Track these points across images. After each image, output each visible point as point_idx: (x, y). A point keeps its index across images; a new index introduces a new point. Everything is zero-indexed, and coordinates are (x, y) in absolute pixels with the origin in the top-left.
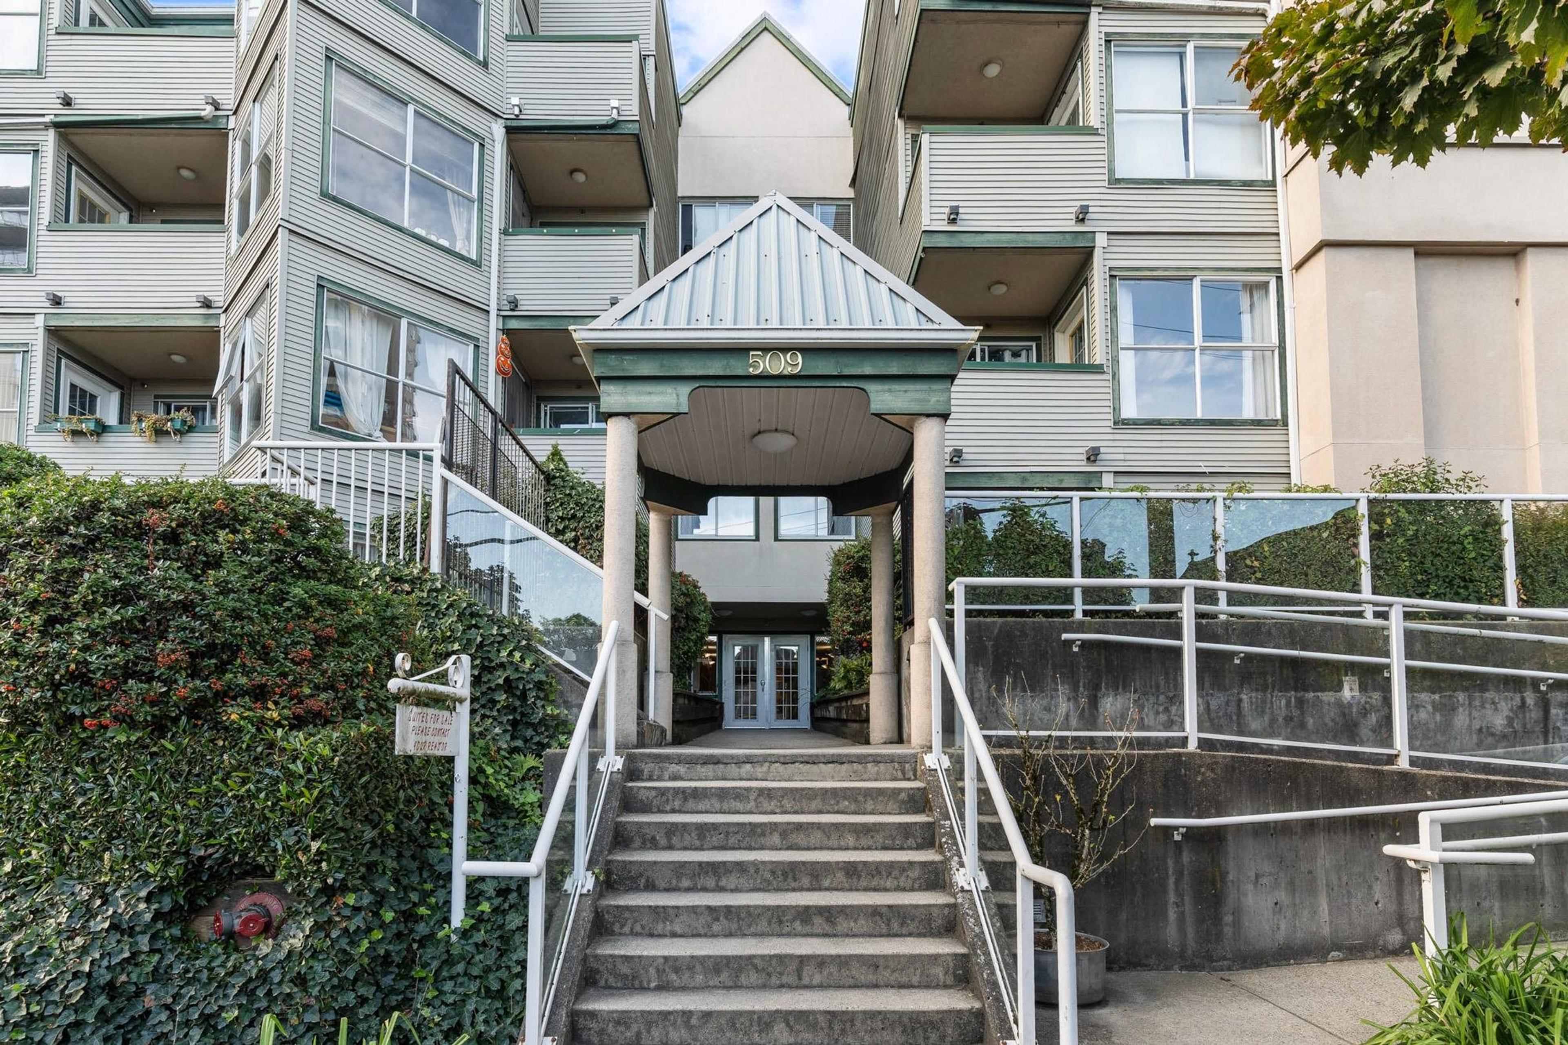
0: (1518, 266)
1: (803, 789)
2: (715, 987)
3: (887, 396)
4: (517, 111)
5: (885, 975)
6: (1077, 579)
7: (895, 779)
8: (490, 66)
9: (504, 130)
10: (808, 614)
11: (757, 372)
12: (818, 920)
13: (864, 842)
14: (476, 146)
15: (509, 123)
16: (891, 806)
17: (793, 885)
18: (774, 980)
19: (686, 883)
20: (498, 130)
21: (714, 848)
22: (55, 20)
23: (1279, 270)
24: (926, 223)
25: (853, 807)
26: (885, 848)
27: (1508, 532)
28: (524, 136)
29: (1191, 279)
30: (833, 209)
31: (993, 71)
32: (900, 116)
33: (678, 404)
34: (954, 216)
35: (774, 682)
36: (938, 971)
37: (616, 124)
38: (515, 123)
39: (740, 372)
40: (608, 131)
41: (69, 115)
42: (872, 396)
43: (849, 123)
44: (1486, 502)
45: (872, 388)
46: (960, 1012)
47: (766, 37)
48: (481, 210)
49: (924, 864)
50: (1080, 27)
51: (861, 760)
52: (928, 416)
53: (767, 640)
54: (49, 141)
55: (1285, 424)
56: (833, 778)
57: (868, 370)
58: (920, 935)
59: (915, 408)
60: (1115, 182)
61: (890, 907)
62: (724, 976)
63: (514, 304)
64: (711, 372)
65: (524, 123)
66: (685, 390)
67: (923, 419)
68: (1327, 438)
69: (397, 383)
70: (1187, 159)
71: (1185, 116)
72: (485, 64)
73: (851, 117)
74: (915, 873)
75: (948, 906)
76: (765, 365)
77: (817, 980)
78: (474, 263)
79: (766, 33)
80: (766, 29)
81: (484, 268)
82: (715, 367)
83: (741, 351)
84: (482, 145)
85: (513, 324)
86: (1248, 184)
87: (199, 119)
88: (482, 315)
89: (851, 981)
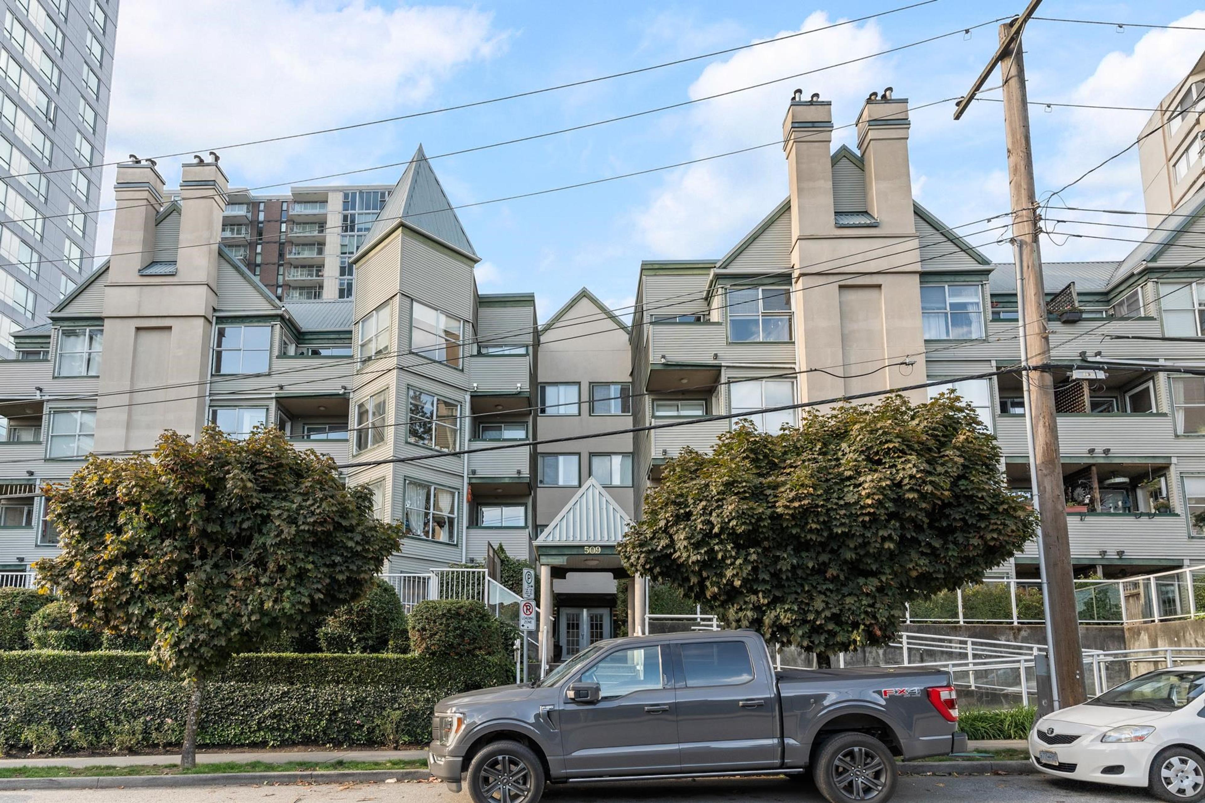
4: (476, 389)
8: (464, 371)
9: (470, 398)
10: (608, 597)
11: (587, 553)
14: (459, 407)
15: (472, 394)
20: (468, 398)
22: (276, 352)
24: (653, 455)
28: (478, 397)
30: (620, 387)
31: (685, 381)
33: (563, 562)
34: (665, 452)
35: (589, 634)
37: (519, 393)
38: (475, 395)
39: (582, 553)
40: (516, 396)
41: (282, 393)
43: (628, 343)
47: (585, 301)
48: (461, 433)
53: (585, 611)
54: (273, 405)
63: (474, 472)
65: (479, 394)
66: (565, 558)
69: (430, 513)
72: (462, 370)
73: (630, 340)
76: (589, 551)
78: (458, 456)
79: (584, 297)
81: (462, 458)
82: (574, 552)
83: (582, 546)
84: (461, 406)
85: (474, 481)
87: (339, 395)
88: (460, 479)
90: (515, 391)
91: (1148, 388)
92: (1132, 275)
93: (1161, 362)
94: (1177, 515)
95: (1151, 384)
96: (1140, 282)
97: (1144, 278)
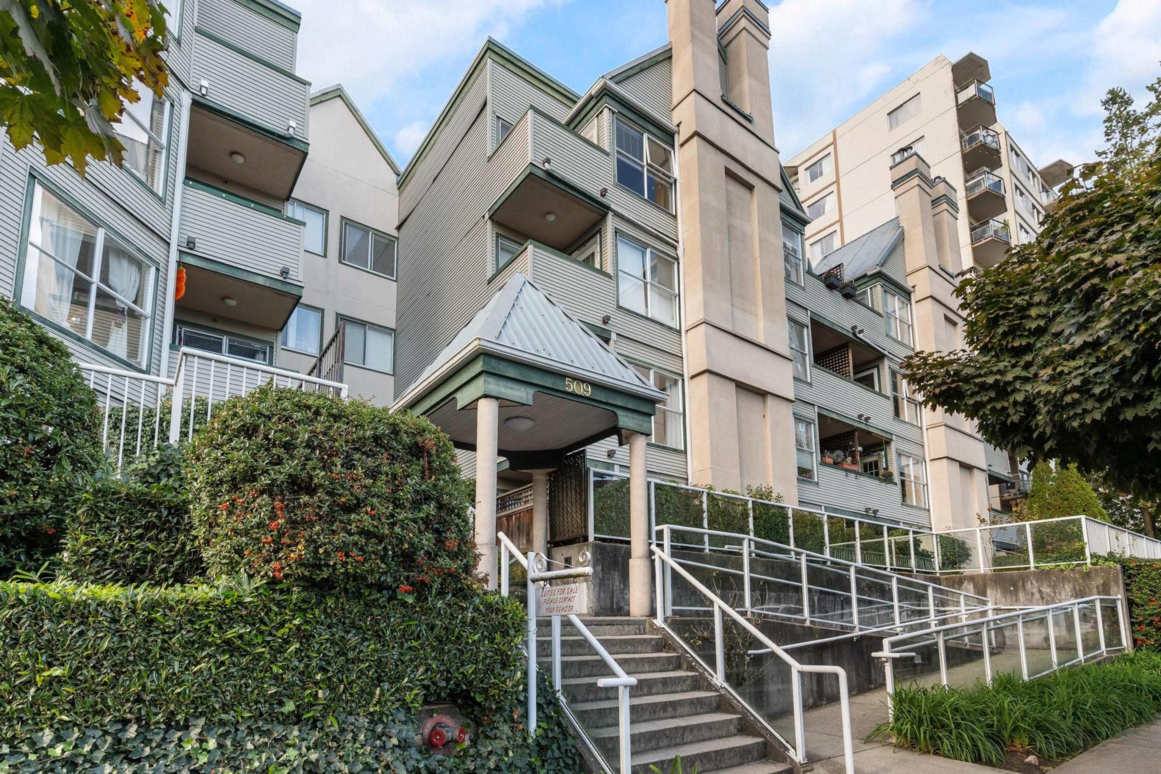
0: (764, 401)
1: (611, 640)
2: (649, 750)
3: (626, 419)
4: (204, 91)
5: (715, 732)
6: (706, 530)
7: (636, 634)
8: (182, 45)
9: (191, 101)
11: (570, 391)
12: (670, 709)
13: (653, 668)
14: (168, 105)
15: (197, 98)
16: (649, 648)
17: (641, 693)
18: (673, 742)
19: (592, 696)
21: (586, 676)
23: (682, 375)
25: (632, 650)
26: (661, 671)
27: (791, 522)
28: (206, 113)
29: (650, 369)
31: (551, 218)
32: (490, 218)
33: (528, 399)
36: (732, 727)
37: (290, 139)
38: (202, 100)
39: (561, 388)
40: (284, 141)
42: (619, 417)
43: (396, 187)
44: (784, 508)
45: (620, 413)
46: (759, 743)
48: (168, 158)
49: (692, 677)
50: (600, 217)
51: (622, 623)
52: (642, 434)
55: (686, 453)
56: (609, 634)
57: (619, 404)
58: (708, 713)
59: (637, 428)
60: (619, 307)
61: (697, 699)
62: (653, 744)
63: (191, 243)
64: (546, 384)
65: (206, 102)
66: (531, 391)
67: (639, 435)
68: (708, 465)
69: (90, 283)
70: (647, 306)
71: (646, 284)
72: (178, 42)
73: (399, 184)
74: (689, 682)
75: (718, 696)
76: (573, 387)
77: (690, 738)
78: (160, 199)
79: (339, 99)
80: (340, 96)
81: (167, 206)
82: (548, 382)
83: (562, 376)
84: (172, 105)
85: (190, 261)
86: (670, 328)
88: (164, 245)
89: (701, 738)
90: (282, 132)
91: (872, 374)
92: (865, 276)
93: (886, 353)
94: (896, 484)
95: (875, 371)
96: (870, 283)
97: (874, 281)
